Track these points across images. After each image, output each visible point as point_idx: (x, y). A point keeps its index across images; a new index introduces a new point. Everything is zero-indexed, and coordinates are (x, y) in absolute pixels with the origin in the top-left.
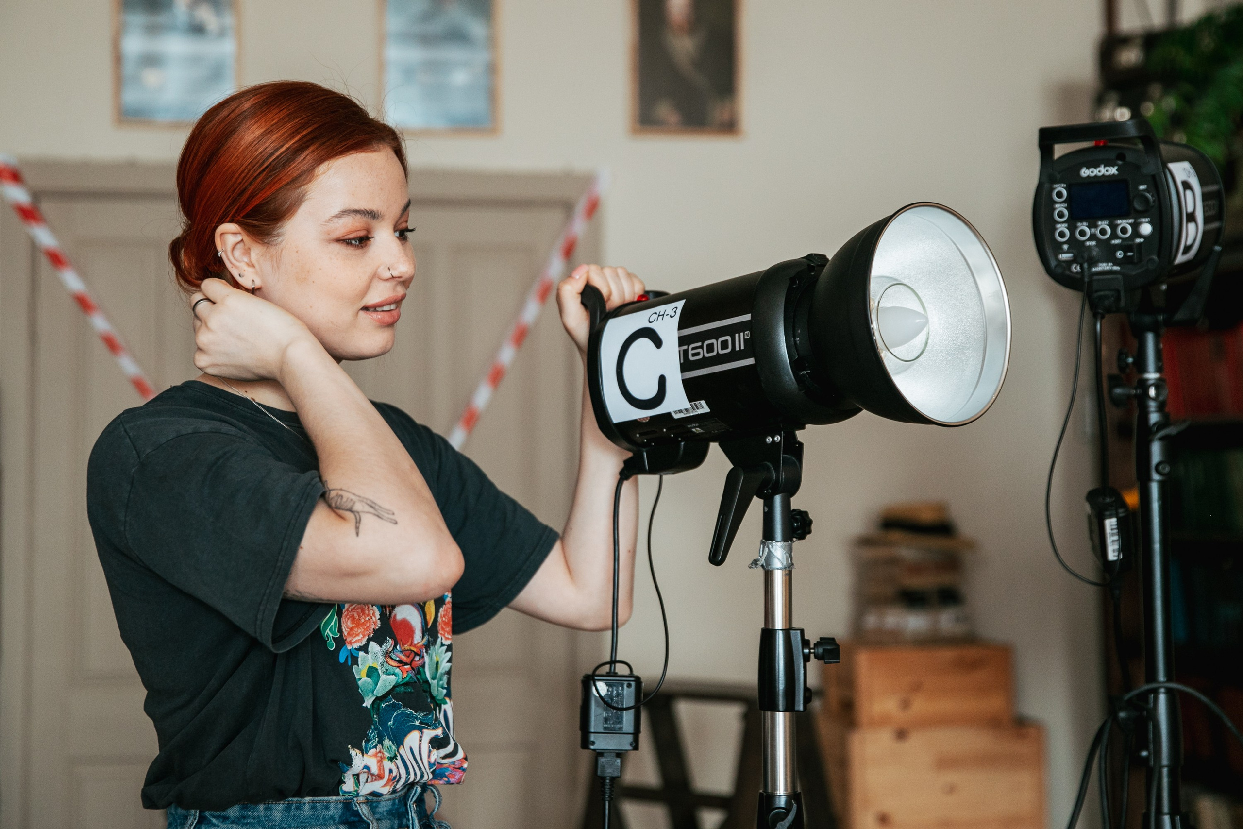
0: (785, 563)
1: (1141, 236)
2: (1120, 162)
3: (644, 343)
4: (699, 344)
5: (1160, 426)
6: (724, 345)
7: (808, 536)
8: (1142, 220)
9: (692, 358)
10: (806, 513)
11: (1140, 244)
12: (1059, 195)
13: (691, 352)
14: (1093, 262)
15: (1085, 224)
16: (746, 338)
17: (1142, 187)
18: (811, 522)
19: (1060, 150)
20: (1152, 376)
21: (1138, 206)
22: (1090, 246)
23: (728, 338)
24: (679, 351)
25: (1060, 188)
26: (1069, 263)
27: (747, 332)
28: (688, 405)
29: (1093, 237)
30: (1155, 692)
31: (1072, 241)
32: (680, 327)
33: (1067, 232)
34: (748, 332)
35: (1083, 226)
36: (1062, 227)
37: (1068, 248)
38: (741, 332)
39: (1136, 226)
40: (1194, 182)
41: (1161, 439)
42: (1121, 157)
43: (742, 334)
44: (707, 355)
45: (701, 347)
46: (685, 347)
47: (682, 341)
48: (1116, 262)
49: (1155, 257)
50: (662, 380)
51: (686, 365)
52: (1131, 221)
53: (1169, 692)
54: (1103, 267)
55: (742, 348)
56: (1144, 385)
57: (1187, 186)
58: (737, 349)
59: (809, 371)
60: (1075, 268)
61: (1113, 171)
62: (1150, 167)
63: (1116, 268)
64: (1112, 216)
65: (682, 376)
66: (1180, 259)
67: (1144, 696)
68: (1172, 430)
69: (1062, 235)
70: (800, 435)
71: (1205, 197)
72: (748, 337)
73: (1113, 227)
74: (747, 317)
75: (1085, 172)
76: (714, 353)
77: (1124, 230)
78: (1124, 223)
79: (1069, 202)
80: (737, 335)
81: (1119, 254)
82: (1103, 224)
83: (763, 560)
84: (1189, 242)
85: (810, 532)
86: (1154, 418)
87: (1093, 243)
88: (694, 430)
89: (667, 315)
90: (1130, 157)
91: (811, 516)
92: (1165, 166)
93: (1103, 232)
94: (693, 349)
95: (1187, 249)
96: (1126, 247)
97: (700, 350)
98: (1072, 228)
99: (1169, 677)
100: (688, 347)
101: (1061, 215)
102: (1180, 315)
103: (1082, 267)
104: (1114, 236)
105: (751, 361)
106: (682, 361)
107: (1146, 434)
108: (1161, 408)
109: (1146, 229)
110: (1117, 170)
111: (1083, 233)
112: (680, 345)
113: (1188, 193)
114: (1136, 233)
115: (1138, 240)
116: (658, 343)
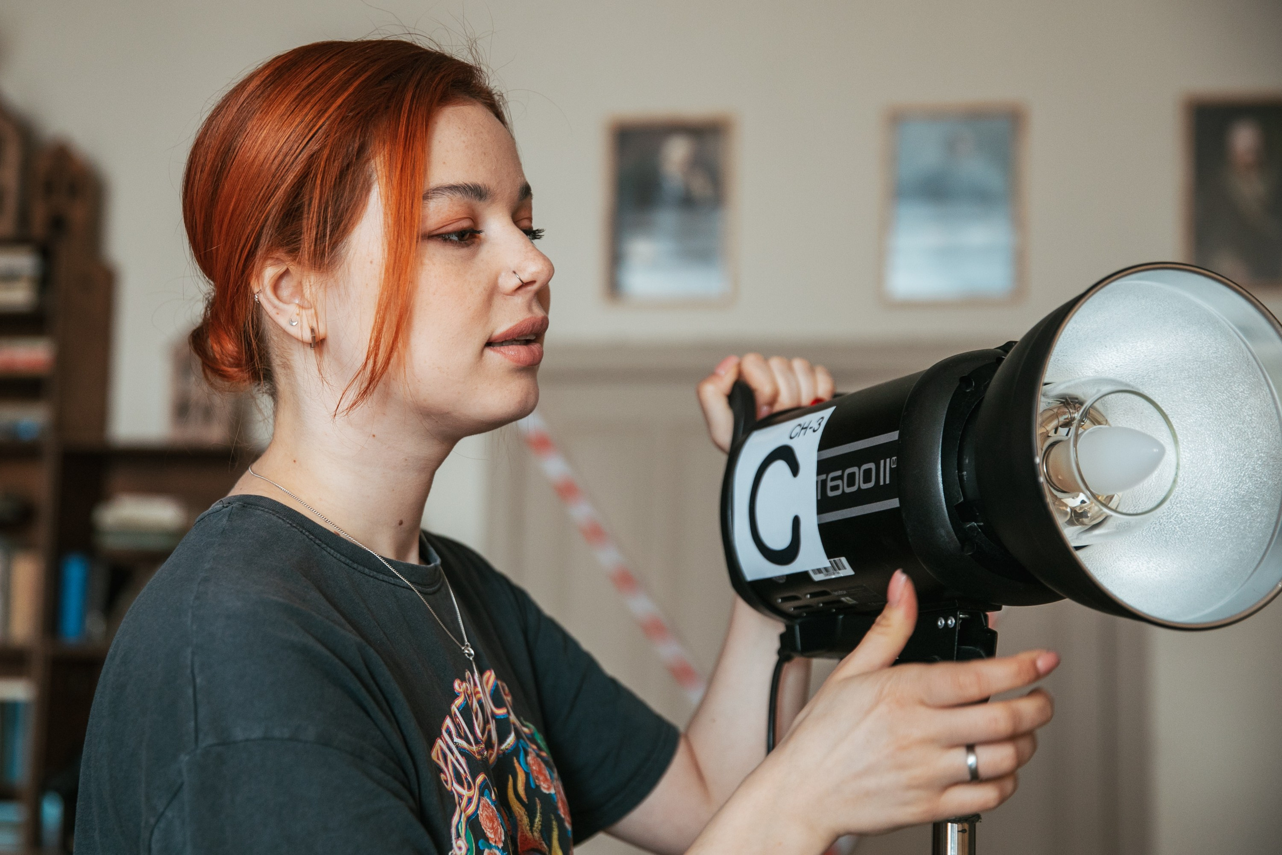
3: (780, 467)
4: (839, 473)
6: (867, 477)
9: (831, 494)
13: (830, 484)
16: (893, 467)
23: (872, 465)
24: (817, 482)
27: (894, 458)
28: (827, 563)
32: (822, 447)
34: (896, 457)
38: (887, 458)
43: (888, 460)
44: (848, 490)
45: (840, 478)
46: (824, 477)
47: (823, 467)
50: (796, 522)
51: (824, 505)
55: (888, 482)
58: (882, 483)
59: (981, 521)
65: (819, 519)
70: (992, 620)
72: (895, 466)
74: (894, 436)
76: (854, 489)
80: (882, 462)
88: (843, 598)
89: (809, 428)
94: (833, 479)
97: (839, 482)
100: (827, 477)
105: (894, 503)
106: (819, 498)
112: (819, 473)
116: (795, 469)
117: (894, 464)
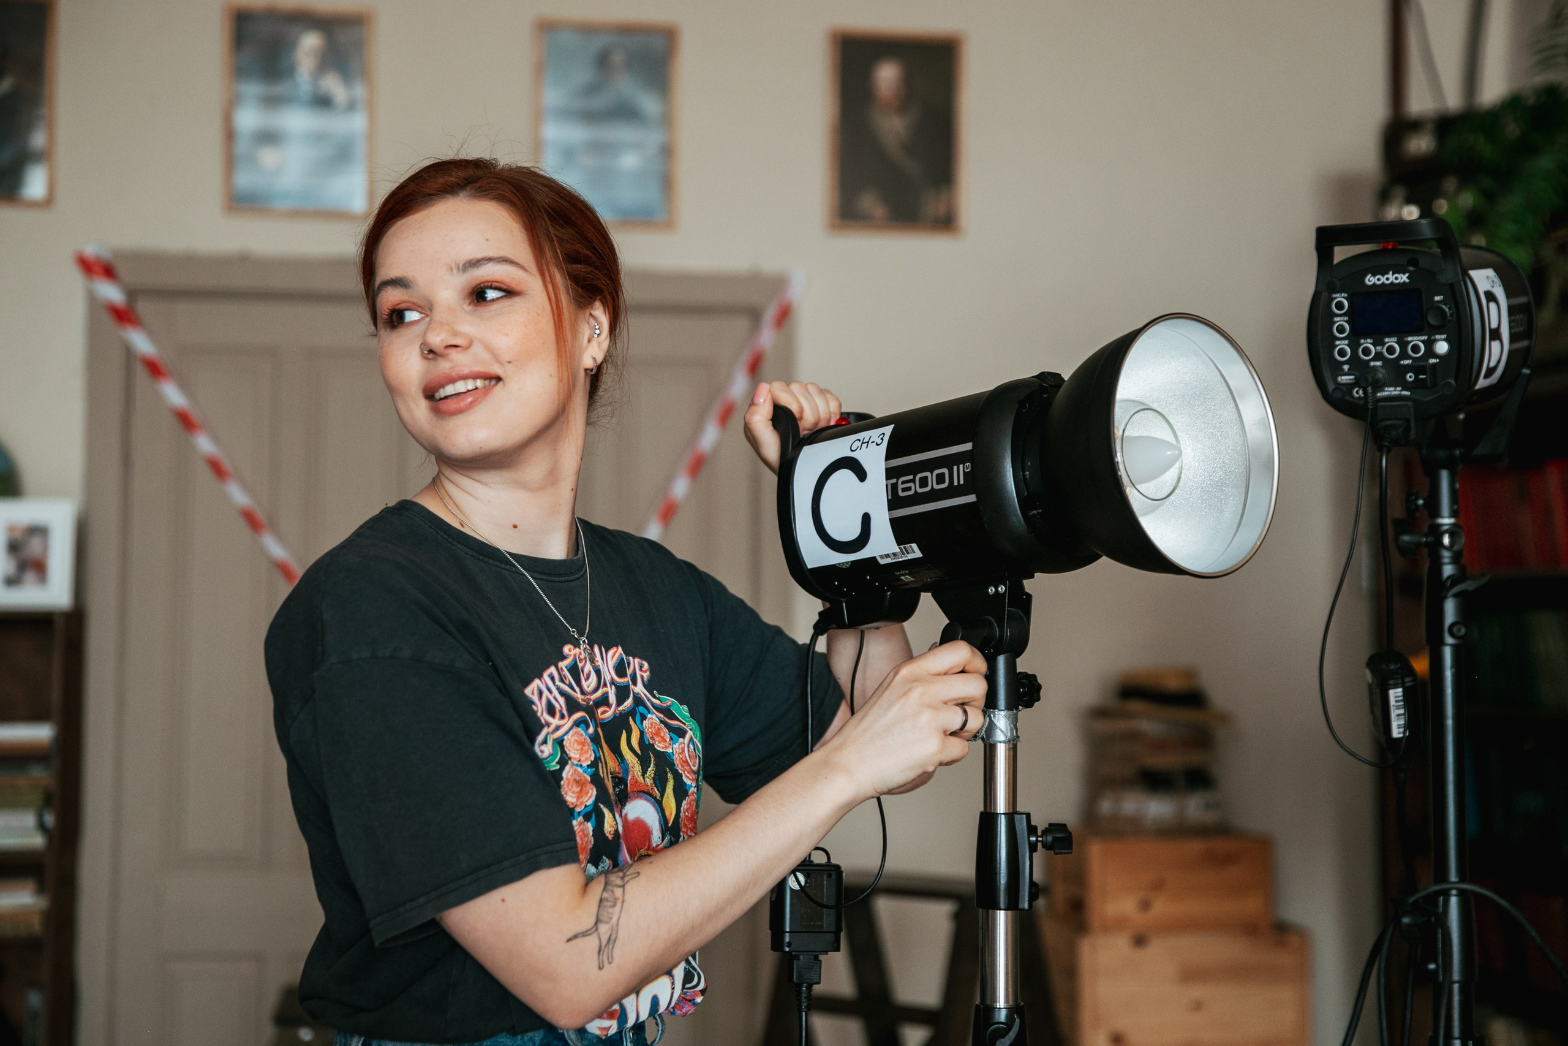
0: (1009, 735)
1: (1435, 356)
2: (1411, 269)
3: (845, 476)
4: (911, 477)
5: (1455, 580)
6: (940, 479)
7: (1036, 704)
8: (1438, 337)
9: (901, 494)
10: (1034, 677)
11: (1434, 364)
12: (1340, 306)
13: (900, 487)
14: (1379, 386)
15: (1369, 341)
16: (966, 471)
17: (1437, 298)
18: (1040, 687)
19: (1341, 253)
20: (1446, 521)
21: (1432, 320)
22: (1375, 367)
23: (945, 471)
24: (887, 485)
25: (1341, 297)
26: (1350, 386)
27: (967, 464)
28: (896, 549)
29: (1379, 356)
30: (1446, 894)
31: (1354, 361)
32: (888, 457)
33: (1348, 350)
34: (969, 464)
35: (1368, 343)
36: (1342, 344)
37: (1349, 369)
38: (961, 464)
39: (1430, 344)
40: (1499, 292)
41: (1455, 596)
42: (1413, 262)
43: (961, 466)
44: (920, 490)
45: (913, 481)
46: (894, 481)
47: (890, 473)
48: (1405, 386)
49: (1452, 381)
51: (894, 502)
52: (1425, 338)
53: (1462, 894)
54: (1390, 391)
55: (962, 482)
56: (1436, 532)
57: (1491, 297)
58: (956, 483)
59: (1040, 511)
60: (1358, 393)
61: (1404, 278)
62: (1447, 275)
63: (1407, 393)
64: (1402, 332)
65: (890, 515)
66: (1482, 383)
67: (1432, 899)
68: (1468, 586)
69: (1342, 353)
70: (1028, 585)
71: (1511, 310)
72: (969, 470)
73: (1403, 345)
74: (968, 446)
75: (1370, 280)
76: (928, 489)
77: (1416, 349)
78: (1416, 340)
79: (1352, 314)
80: (955, 468)
81: (1410, 377)
82: (1391, 341)
83: (983, 732)
84: (1492, 364)
85: (1038, 699)
86: (1448, 570)
87: (1379, 363)
88: (903, 578)
89: (872, 442)
90: (1424, 263)
91: (1040, 681)
92: (1465, 274)
93: (1391, 350)
94: (903, 483)
95: (1490, 372)
96: (1418, 368)
97: (912, 485)
98: (1354, 346)
99: (1462, 878)
100: (897, 481)
101: (1341, 330)
102: (1480, 450)
103: (1365, 392)
104: (1404, 355)
105: (972, 498)
106: (890, 497)
107: (1438, 589)
108: (1456, 559)
109: (1442, 347)
110: (1408, 278)
111: (1366, 351)
112: (887, 478)
113: (1493, 305)
114: (1430, 352)
115: (1432, 361)
116: (862, 475)
117: (967, 468)
